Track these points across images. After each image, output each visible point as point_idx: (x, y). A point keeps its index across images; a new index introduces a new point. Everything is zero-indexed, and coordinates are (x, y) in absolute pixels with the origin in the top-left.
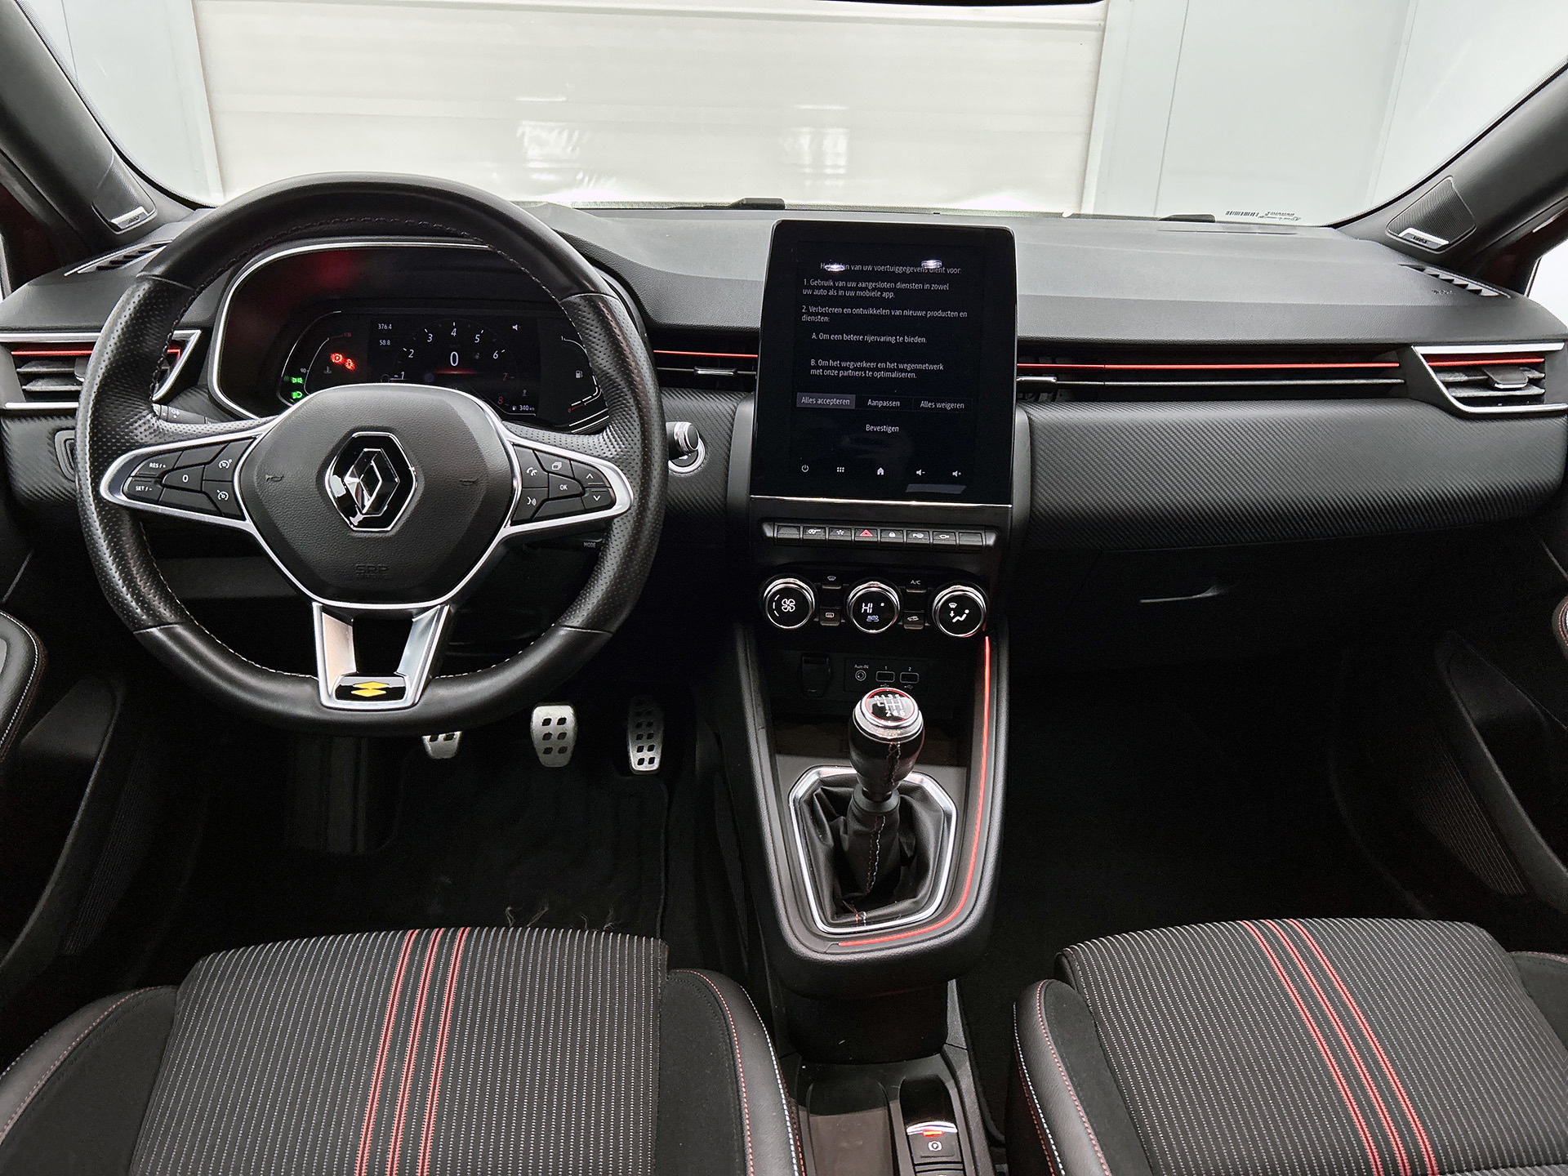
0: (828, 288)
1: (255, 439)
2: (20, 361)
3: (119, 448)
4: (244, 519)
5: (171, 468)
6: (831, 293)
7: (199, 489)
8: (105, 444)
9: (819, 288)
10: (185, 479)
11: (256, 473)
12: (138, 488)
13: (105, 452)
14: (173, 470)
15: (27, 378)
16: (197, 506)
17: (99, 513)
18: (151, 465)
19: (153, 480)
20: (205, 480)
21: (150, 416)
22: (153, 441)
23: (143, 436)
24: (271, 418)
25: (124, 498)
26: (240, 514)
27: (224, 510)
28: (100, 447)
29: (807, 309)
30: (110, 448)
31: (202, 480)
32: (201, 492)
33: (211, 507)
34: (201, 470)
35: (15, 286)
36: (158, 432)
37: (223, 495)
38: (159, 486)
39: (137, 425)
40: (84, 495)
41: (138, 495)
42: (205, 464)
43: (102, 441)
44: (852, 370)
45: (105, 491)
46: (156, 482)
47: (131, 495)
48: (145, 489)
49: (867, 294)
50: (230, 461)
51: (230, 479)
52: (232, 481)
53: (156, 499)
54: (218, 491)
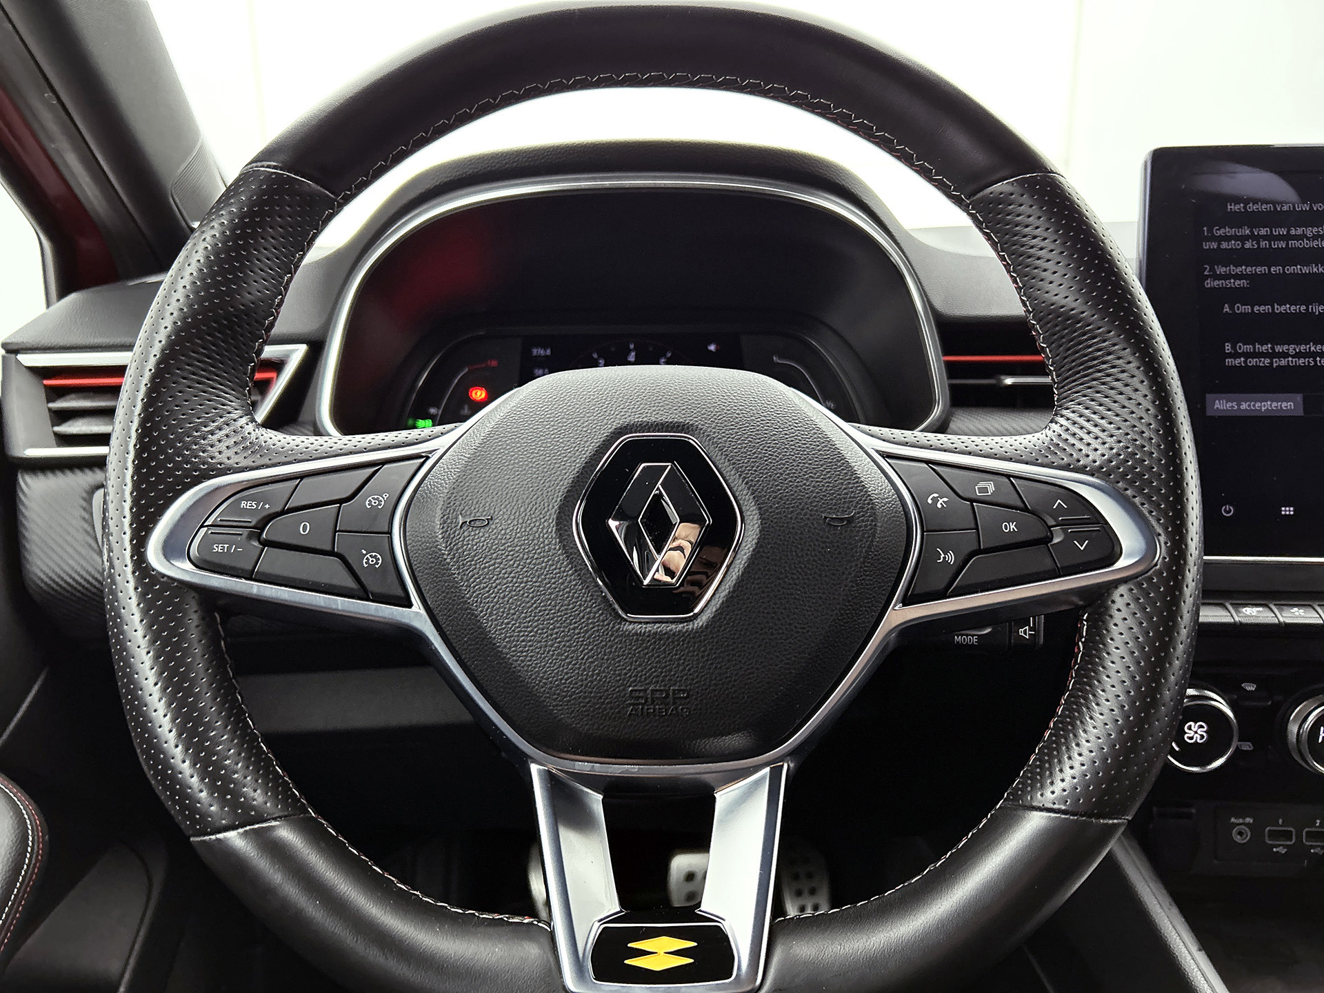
0: (1243, 239)
1: (428, 458)
2: (55, 393)
3: (187, 474)
4: (410, 605)
5: (279, 509)
6: (1248, 245)
7: (328, 547)
8: (161, 465)
9: (1228, 238)
10: (305, 528)
11: (439, 513)
12: (218, 549)
13: (161, 480)
14: (283, 512)
15: (62, 416)
16: (324, 579)
17: (142, 597)
18: (243, 504)
19: (245, 532)
20: (339, 531)
21: (243, 421)
22: (248, 462)
23: (227, 453)
24: (452, 426)
25: (188, 566)
26: (400, 592)
27: (373, 586)
28: (152, 472)
29: (1212, 269)
30: (169, 473)
31: (336, 531)
32: (331, 553)
33: (350, 583)
34: (335, 511)
35: (62, 293)
36: (254, 448)
37: (371, 559)
38: (256, 544)
39: (215, 437)
40: (116, 562)
41: (217, 560)
42: (341, 501)
43: (157, 459)
44: (1293, 357)
45: (158, 560)
46: (250, 536)
47: (205, 561)
48: (229, 548)
49: (1306, 244)
50: (386, 496)
51: (386, 529)
52: (390, 533)
53: (250, 568)
54: (364, 552)
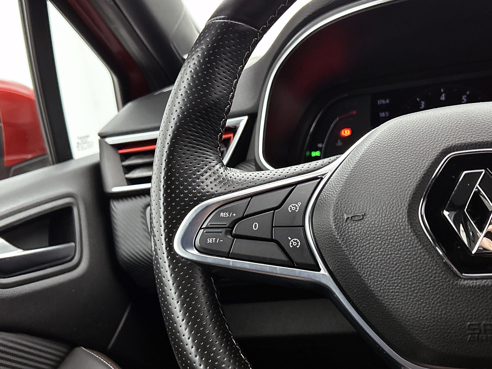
1: (322, 179)
2: (125, 157)
3: (191, 199)
4: (319, 270)
5: (240, 216)
7: (269, 237)
8: (177, 196)
10: (255, 226)
11: (332, 213)
12: (210, 241)
13: (178, 204)
14: (243, 218)
15: (129, 169)
16: (268, 256)
17: (173, 270)
18: (222, 214)
19: (224, 230)
20: (275, 227)
21: (218, 166)
22: (222, 190)
23: (211, 186)
24: (335, 157)
25: (195, 252)
26: (313, 262)
27: (296, 259)
28: (173, 200)
30: (182, 200)
31: (273, 227)
32: (271, 240)
33: (283, 257)
34: (272, 215)
35: (124, 103)
36: (225, 181)
37: (294, 242)
38: (230, 237)
39: (204, 177)
40: (159, 251)
41: (209, 247)
42: (274, 209)
43: (175, 193)
45: (179, 249)
46: (226, 233)
47: (204, 249)
48: (216, 240)
50: (300, 204)
51: (301, 224)
52: (303, 226)
53: (228, 251)
54: (290, 238)
